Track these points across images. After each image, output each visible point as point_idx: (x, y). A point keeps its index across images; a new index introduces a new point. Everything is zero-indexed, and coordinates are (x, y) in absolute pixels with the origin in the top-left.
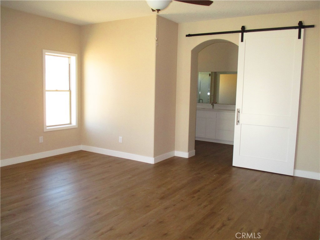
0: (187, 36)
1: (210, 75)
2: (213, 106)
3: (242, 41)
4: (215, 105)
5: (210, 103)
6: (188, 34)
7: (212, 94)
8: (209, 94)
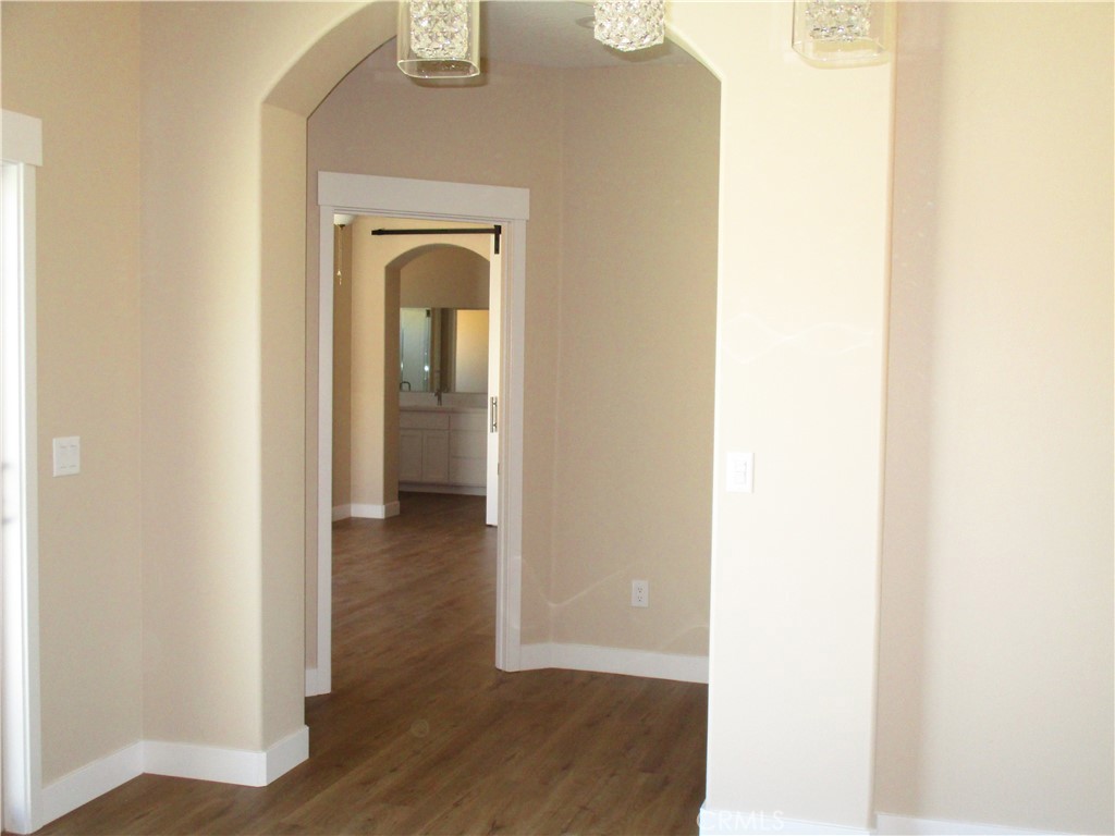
0: (374, 233)
1: (428, 313)
2: (440, 399)
3: (497, 251)
4: (444, 395)
5: (432, 390)
6: (377, 228)
7: (437, 367)
8: (427, 368)
